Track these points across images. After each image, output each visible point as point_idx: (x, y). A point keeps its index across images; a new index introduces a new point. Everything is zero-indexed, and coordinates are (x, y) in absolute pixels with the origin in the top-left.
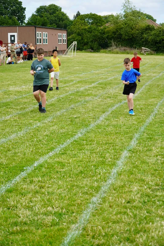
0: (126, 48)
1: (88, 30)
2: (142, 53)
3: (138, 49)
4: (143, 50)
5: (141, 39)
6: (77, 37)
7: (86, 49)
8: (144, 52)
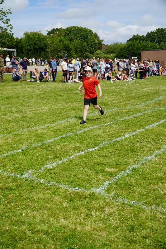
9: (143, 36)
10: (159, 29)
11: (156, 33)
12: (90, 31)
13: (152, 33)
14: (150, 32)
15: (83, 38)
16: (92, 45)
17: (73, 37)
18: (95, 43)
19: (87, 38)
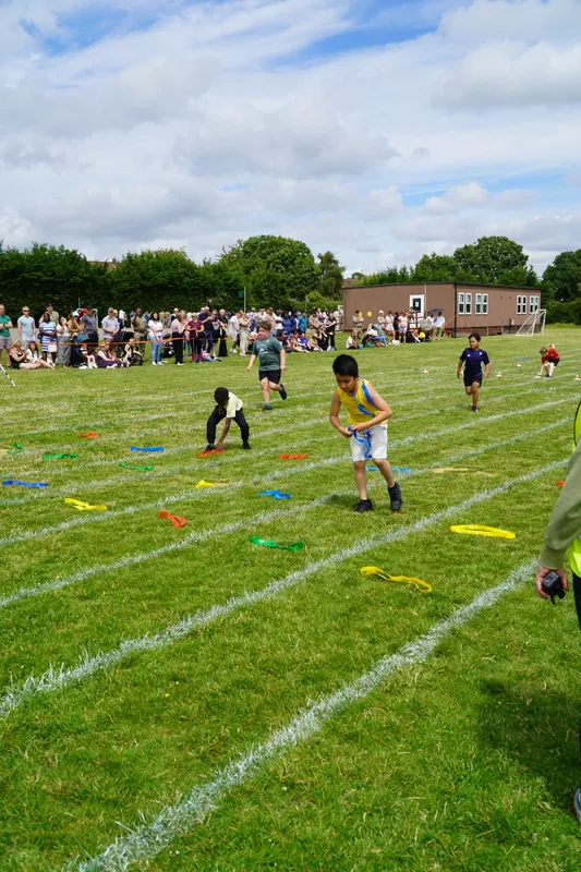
9: (446, 258)
10: (485, 239)
11: (478, 247)
12: (303, 248)
13: (466, 248)
14: (462, 246)
15: (283, 264)
16: (304, 279)
17: (259, 260)
18: (313, 275)
19: (292, 263)
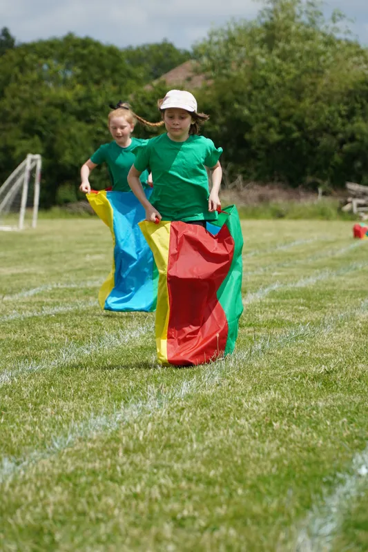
0: (266, 190)
1: (75, 104)
2: (351, 212)
3: (324, 194)
4: (354, 197)
5: (342, 143)
6: (24, 142)
7: (67, 202)
8: (359, 206)
